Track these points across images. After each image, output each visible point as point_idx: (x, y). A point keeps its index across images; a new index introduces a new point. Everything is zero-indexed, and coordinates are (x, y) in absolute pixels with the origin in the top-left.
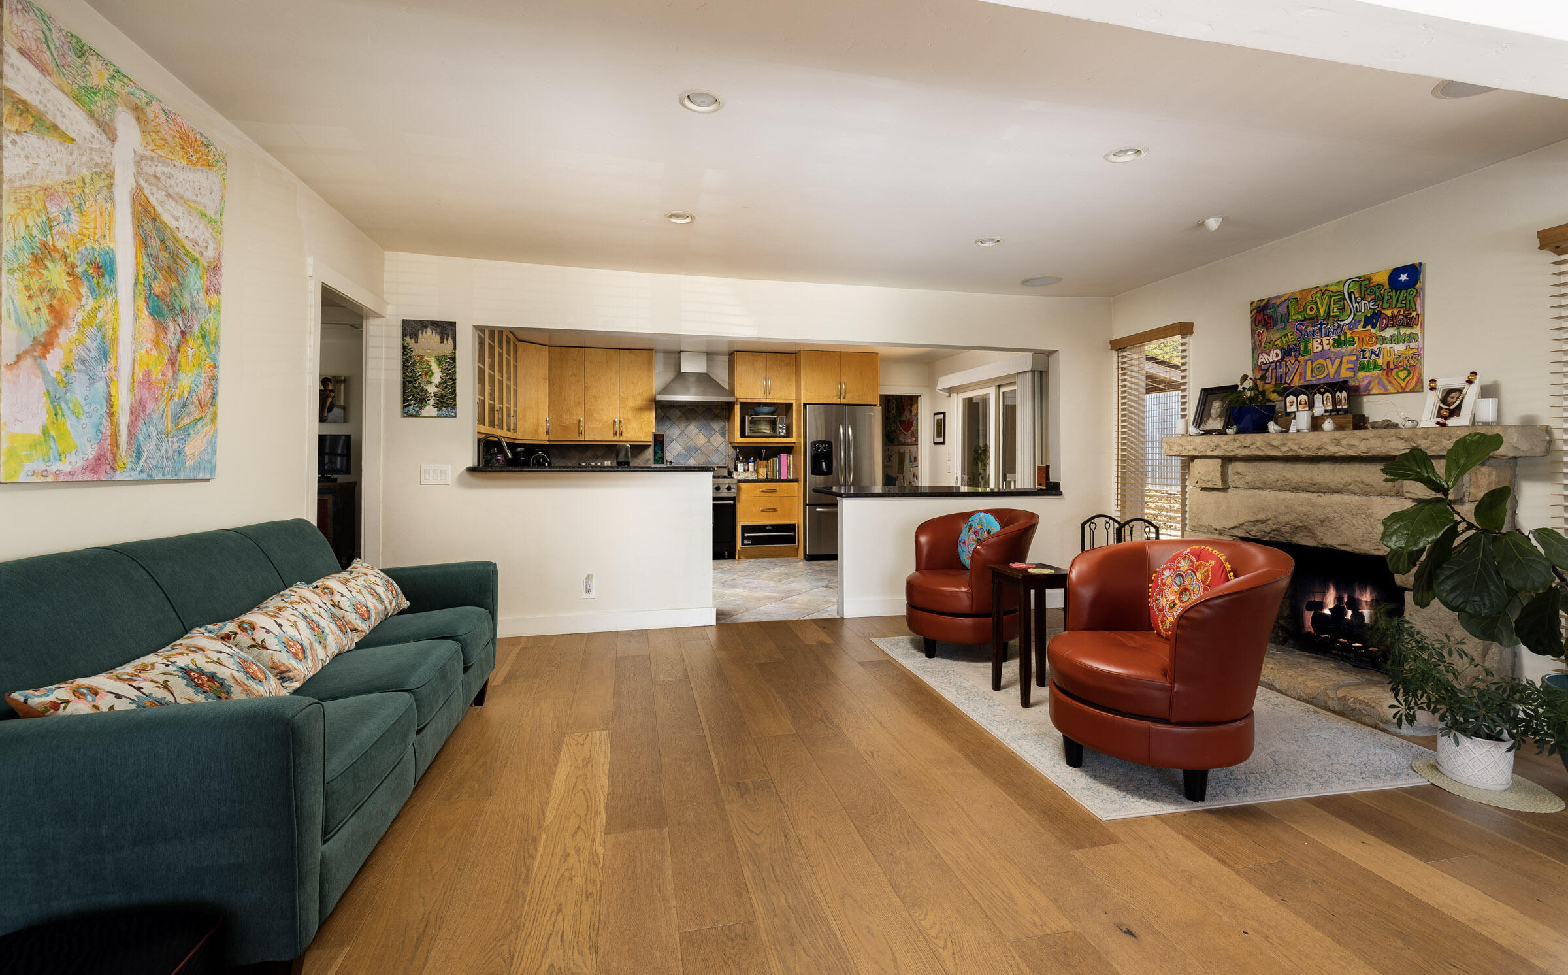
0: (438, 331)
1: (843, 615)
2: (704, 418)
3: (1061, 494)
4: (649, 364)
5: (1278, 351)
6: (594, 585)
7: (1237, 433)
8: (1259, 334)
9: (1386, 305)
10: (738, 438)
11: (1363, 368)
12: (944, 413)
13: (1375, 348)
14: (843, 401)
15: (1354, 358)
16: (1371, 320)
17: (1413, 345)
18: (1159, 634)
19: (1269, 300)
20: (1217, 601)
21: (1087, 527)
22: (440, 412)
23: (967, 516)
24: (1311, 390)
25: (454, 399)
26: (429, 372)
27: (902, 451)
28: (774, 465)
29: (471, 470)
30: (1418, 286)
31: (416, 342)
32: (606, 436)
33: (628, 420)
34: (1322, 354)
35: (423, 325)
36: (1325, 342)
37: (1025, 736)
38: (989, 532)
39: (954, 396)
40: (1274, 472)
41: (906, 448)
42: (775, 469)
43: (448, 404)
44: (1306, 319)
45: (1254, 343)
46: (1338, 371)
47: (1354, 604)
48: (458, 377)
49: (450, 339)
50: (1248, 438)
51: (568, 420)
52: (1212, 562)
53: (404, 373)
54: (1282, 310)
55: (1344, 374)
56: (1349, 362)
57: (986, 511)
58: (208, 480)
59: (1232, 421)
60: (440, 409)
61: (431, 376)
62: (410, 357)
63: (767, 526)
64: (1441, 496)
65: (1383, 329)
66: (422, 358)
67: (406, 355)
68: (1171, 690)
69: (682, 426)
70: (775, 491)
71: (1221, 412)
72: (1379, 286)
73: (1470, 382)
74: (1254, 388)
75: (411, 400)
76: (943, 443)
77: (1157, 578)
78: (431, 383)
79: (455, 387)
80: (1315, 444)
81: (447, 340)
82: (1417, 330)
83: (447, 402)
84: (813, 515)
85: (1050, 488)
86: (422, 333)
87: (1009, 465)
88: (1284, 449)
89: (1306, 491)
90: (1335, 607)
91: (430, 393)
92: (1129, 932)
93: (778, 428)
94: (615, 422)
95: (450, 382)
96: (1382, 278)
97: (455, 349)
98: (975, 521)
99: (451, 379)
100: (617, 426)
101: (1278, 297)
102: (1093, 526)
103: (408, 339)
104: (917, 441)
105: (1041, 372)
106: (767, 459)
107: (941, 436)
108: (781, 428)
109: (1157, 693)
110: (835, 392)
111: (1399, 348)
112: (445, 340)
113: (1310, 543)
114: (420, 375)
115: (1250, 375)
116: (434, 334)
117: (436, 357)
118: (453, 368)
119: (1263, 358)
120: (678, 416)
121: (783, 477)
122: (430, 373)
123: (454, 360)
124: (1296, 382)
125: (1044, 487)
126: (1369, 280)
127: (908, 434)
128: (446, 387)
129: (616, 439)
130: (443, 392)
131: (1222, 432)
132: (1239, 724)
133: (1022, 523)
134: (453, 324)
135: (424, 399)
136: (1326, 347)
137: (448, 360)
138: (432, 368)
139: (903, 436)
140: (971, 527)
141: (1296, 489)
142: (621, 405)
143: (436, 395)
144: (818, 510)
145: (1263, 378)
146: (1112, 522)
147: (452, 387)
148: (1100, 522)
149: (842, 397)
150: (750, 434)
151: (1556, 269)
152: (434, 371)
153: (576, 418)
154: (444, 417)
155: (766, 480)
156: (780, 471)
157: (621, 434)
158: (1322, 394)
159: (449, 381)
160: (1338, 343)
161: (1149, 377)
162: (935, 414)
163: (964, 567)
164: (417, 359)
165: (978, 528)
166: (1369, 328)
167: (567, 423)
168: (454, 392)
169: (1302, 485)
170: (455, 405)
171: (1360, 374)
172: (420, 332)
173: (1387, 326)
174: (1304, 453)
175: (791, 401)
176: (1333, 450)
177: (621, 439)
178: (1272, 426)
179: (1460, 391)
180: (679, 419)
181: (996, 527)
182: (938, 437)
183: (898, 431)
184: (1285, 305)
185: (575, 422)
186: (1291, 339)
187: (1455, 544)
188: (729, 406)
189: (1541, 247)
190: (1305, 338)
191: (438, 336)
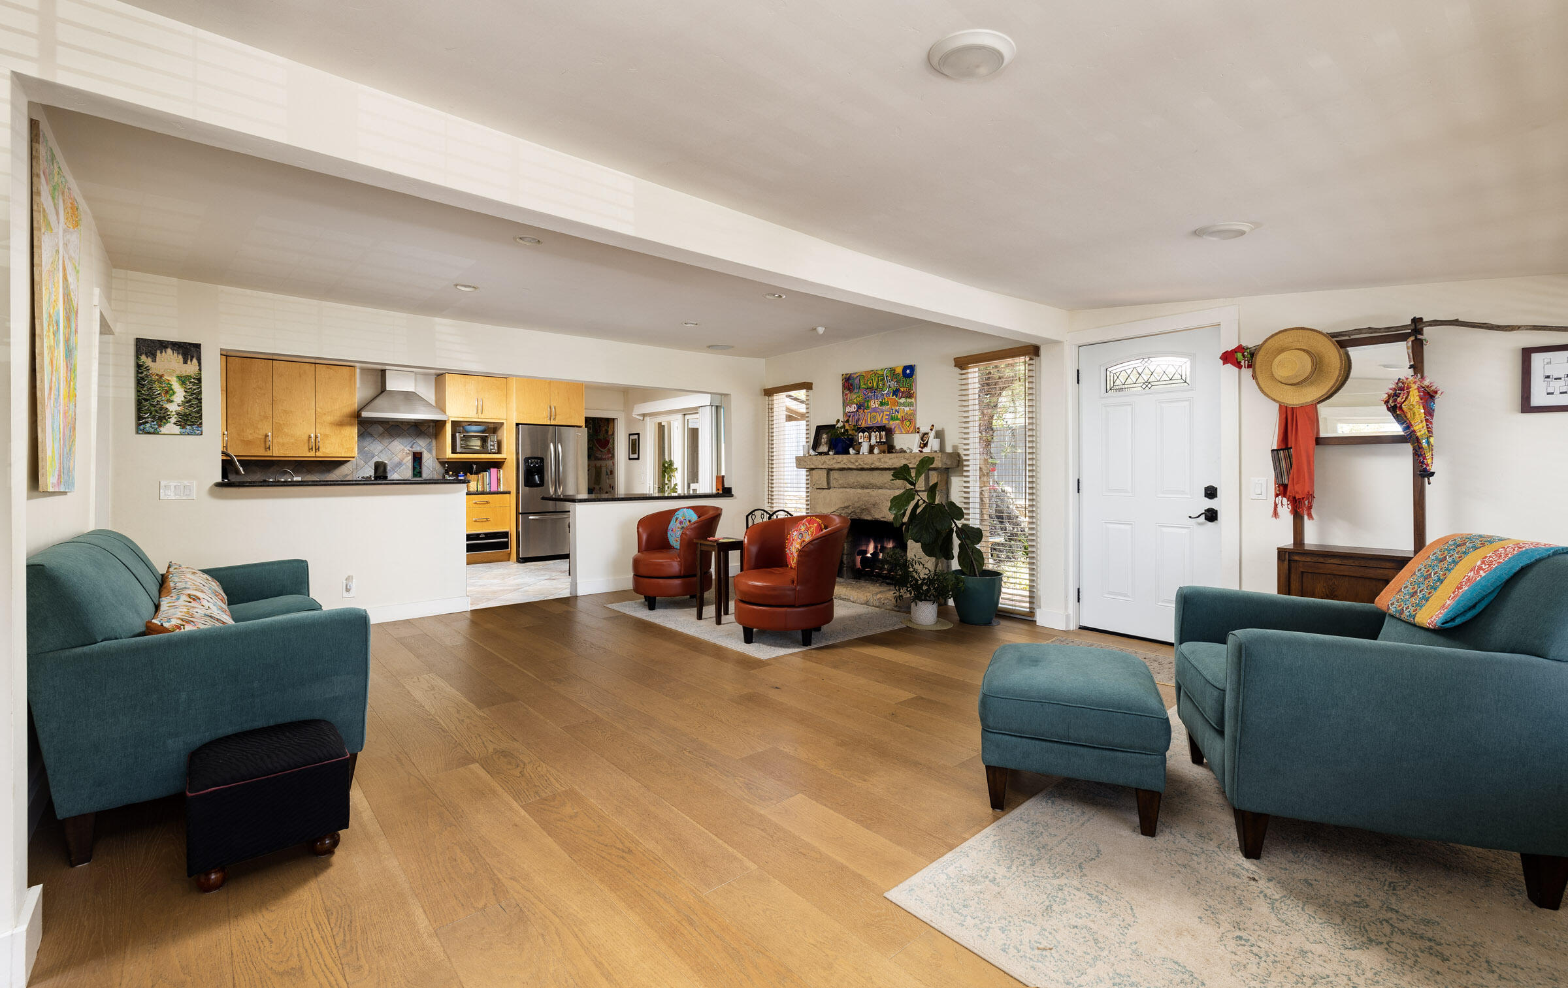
0: (181, 352)
1: (576, 594)
2: (410, 435)
3: (732, 496)
4: (351, 380)
5: (855, 405)
6: (354, 584)
7: (834, 454)
8: (846, 395)
9: (901, 386)
10: (449, 454)
11: (892, 419)
12: (638, 434)
13: (897, 408)
14: (553, 423)
15: (888, 413)
16: (896, 392)
17: (912, 408)
18: (791, 568)
19: (851, 374)
20: (816, 541)
21: (750, 517)
22: (184, 430)
23: (672, 513)
24: (869, 429)
25: (200, 418)
26: (169, 391)
27: (598, 465)
28: (485, 478)
29: (218, 485)
30: (914, 377)
31: (154, 361)
32: (302, 452)
33: (326, 436)
34: (875, 410)
35: (163, 345)
36: (876, 403)
37: (721, 636)
38: (690, 521)
39: (647, 419)
40: (853, 477)
41: (603, 463)
42: (485, 483)
43: (193, 422)
44: (868, 388)
45: (844, 400)
46: (882, 420)
47: (883, 549)
48: (204, 396)
49: (195, 360)
50: (840, 457)
51: (250, 434)
52: (816, 525)
53: (138, 391)
54: (857, 381)
55: (885, 422)
56: (887, 415)
57: (688, 508)
58: (65, 493)
59: (832, 447)
60: (183, 427)
61: (171, 396)
62: (147, 376)
63: (480, 534)
64: (912, 487)
65: (900, 399)
66: (161, 376)
67: (142, 373)
68: (795, 589)
69: (386, 441)
70: (487, 502)
71: (827, 441)
72: (899, 374)
73: (931, 430)
74: (844, 427)
75: (147, 417)
76: (638, 459)
77: (790, 537)
78: (172, 401)
79: (201, 406)
80: (870, 461)
81: (191, 360)
82: (913, 400)
83: (191, 419)
84: (526, 523)
85: (726, 492)
86: (161, 353)
87: (694, 476)
88: (857, 464)
89: (867, 488)
90: (874, 552)
91: (172, 412)
92: (777, 688)
93: (489, 445)
94: (310, 437)
95: (196, 402)
96: (899, 370)
97: (200, 370)
98: (679, 515)
99: (196, 398)
100: (313, 440)
101: (855, 374)
102: (754, 517)
103: (143, 358)
104: (613, 456)
105: (717, 406)
106: (477, 473)
107: (635, 453)
108: (491, 444)
109: (789, 592)
110: (546, 413)
111: (907, 409)
112: (189, 361)
113: (869, 518)
114: (158, 394)
115: (841, 419)
116: (176, 355)
117: (178, 377)
118: (198, 388)
119: (848, 409)
120: (381, 432)
121: (494, 489)
122: (171, 391)
123: (200, 380)
124: (864, 425)
125: (721, 492)
126: (895, 370)
127: (605, 451)
128: (190, 406)
129: (312, 454)
130: (187, 411)
131: (827, 454)
132: (826, 604)
133: (711, 513)
134: (197, 346)
135: (164, 417)
136: (877, 406)
137: (193, 380)
138: (173, 387)
139: (599, 452)
140: (677, 519)
141: (863, 487)
142: (317, 420)
143: (178, 414)
144: (531, 517)
145: (848, 421)
146: (765, 514)
147: (198, 407)
148: (758, 513)
149: (552, 419)
150: (461, 451)
151: (961, 377)
152: (175, 390)
153: (262, 432)
154: (188, 434)
155: (477, 493)
156: (490, 484)
157: (317, 449)
158: (875, 432)
159: (194, 400)
160: (882, 404)
161: (788, 409)
162: (630, 435)
163: (671, 547)
164: (155, 378)
165: (682, 519)
166: (894, 397)
167: (250, 437)
168: (200, 411)
169: (866, 485)
170: (201, 423)
171: (891, 422)
172: (158, 352)
173: (902, 397)
174: (866, 466)
175: (502, 421)
176: (878, 464)
177: (318, 454)
178: (851, 451)
179: (927, 434)
180: (382, 435)
181: (694, 517)
182: (633, 454)
183: (594, 448)
184: (858, 379)
185: (260, 437)
186: (861, 399)
187: (918, 512)
188: (438, 425)
189: (955, 366)
190: (867, 399)
191: (180, 357)
